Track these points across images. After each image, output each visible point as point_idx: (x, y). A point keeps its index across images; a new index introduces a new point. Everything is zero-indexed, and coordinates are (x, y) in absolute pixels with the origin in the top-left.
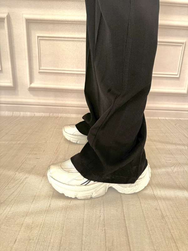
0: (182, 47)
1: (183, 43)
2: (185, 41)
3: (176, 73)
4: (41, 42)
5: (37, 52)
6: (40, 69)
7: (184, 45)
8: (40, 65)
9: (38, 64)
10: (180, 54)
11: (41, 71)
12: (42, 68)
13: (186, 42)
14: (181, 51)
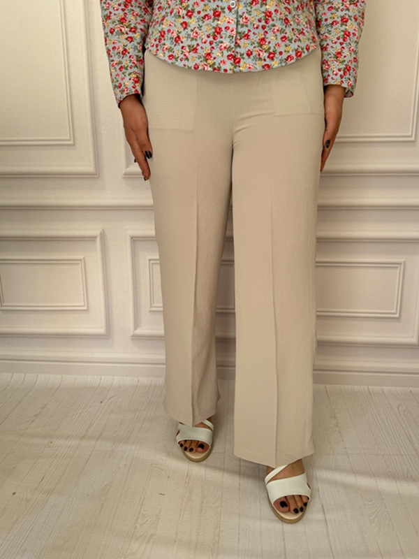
0: (398, 270)
1: (400, 264)
2: (403, 260)
3: (393, 311)
4: (154, 267)
5: (148, 282)
6: (151, 307)
7: (402, 265)
8: (152, 300)
9: (149, 299)
10: (397, 280)
11: (152, 309)
12: (155, 305)
13: (405, 262)
14: (398, 277)
